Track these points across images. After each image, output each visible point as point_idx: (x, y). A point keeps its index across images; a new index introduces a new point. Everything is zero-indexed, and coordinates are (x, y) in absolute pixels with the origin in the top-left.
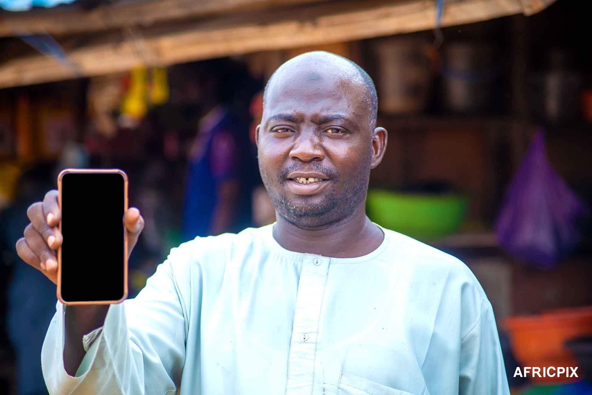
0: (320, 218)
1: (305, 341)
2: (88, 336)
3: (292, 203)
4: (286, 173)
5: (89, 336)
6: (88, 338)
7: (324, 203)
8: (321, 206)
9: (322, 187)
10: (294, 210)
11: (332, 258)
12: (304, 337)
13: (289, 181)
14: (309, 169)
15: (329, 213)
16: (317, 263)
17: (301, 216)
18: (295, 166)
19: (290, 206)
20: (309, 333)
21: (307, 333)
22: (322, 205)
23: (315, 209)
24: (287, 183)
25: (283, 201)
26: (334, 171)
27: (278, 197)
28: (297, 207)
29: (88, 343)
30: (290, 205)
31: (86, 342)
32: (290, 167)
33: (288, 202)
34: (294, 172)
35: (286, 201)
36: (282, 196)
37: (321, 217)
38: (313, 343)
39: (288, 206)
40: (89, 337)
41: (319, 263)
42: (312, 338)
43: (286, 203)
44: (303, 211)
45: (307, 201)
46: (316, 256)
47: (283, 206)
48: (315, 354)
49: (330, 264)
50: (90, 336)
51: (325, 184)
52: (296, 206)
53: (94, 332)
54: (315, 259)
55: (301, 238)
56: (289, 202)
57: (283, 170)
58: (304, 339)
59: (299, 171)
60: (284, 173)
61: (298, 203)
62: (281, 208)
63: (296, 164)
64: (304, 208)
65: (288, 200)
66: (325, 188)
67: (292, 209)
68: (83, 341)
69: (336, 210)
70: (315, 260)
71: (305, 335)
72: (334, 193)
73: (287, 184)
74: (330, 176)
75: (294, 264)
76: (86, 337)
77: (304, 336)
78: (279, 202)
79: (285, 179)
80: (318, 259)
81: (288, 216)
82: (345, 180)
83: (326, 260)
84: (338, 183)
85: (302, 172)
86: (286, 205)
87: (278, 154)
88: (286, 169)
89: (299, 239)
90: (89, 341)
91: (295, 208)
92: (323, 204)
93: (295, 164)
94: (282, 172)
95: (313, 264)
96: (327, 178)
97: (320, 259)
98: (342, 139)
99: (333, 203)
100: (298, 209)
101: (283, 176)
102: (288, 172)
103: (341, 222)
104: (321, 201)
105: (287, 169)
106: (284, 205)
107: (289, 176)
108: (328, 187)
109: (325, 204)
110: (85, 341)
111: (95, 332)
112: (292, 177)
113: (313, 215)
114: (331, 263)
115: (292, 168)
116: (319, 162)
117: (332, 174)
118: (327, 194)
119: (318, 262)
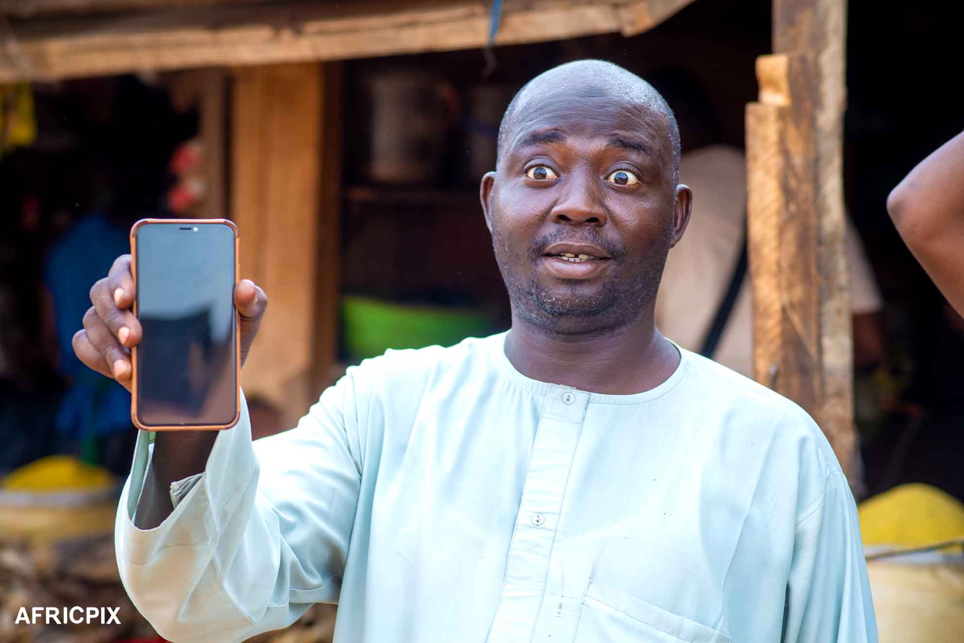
0: (590, 320)
1: (538, 525)
2: (178, 484)
3: (550, 293)
4: (544, 244)
5: (180, 485)
6: (178, 487)
7: (600, 295)
8: (595, 301)
9: (600, 269)
10: (553, 304)
11: (592, 394)
12: (538, 519)
13: (548, 257)
14: (581, 238)
15: (604, 313)
16: (568, 400)
17: (561, 314)
18: (559, 232)
19: (545, 299)
20: (547, 513)
21: (543, 513)
22: (597, 299)
23: (586, 304)
24: (543, 260)
25: (533, 291)
26: (619, 247)
27: (525, 284)
28: (557, 300)
29: (178, 495)
30: (545, 296)
31: (175, 494)
32: (550, 235)
33: (542, 291)
34: (558, 243)
35: (538, 290)
36: (533, 282)
37: (593, 318)
38: (552, 530)
39: (541, 298)
40: (180, 487)
41: (572, 400)
42: (549, 522)
43: (538, 292)
44: (568, 306)
45: (574, 290)
46: (568, 389)
47: (531, 300)
48: (551, 549)
49: (588, 403)
50: (183, 485)
51: (603, 265)
52: (558, 297)
53: (188, 480)
54: (566, 392)
55: (549, 356)
56: (544, 291)
57: (538, 239)
58: (538, 521)
59: (565, 240)
60: (539, 244)
61: (561, 292)
62: (527, 303)
63: (560, 229)
64: (569, 301)
65: (542, 288)
66: (603, 271)
67: (549, 302)
68: (171, 492)
69: (615, 308)
70: (565, 397)
71: (540, 515)
72: (617, 280)
73: (542, 262)
74: (613, 252)
75: (533, 398)
76: (174, 485)
77: (538, 517)
78: (525, 293)
79: (540, 254)
80: (570, 394)
81: (537, 315)
82: (635, 262)
83: (582, 396)
84: (623, 264)
85: (570, 243)
86: (538, 297)
87: (531, 213)
88: (543, 237)
89: (546, 357)
90: (180, 493)
91: (555, 300)
92: (598, 297)
93: (558, 229)
94: (537, 243)
95: (562, 402)
96: (609, 256)
97: (573, 394)
98: (636, 194)
99: (613, 297)
100: (559, 302)
101: (537, 249)
102: (546, 243)
103: (617, 331)
104: (597, 291)
105: (545, 237)
106: (535, 296)
107: (547, 249)
108: (609, 271)
109: (601, 297)
110: (174, 492)
111: (190, 479)
112: (553, 252)
113: (579, 315)
114: (590, 401)
115: (555, 235)
116: (598, 229)
117: (616, 251)
118: (607, 281)
119: (570, 400)
